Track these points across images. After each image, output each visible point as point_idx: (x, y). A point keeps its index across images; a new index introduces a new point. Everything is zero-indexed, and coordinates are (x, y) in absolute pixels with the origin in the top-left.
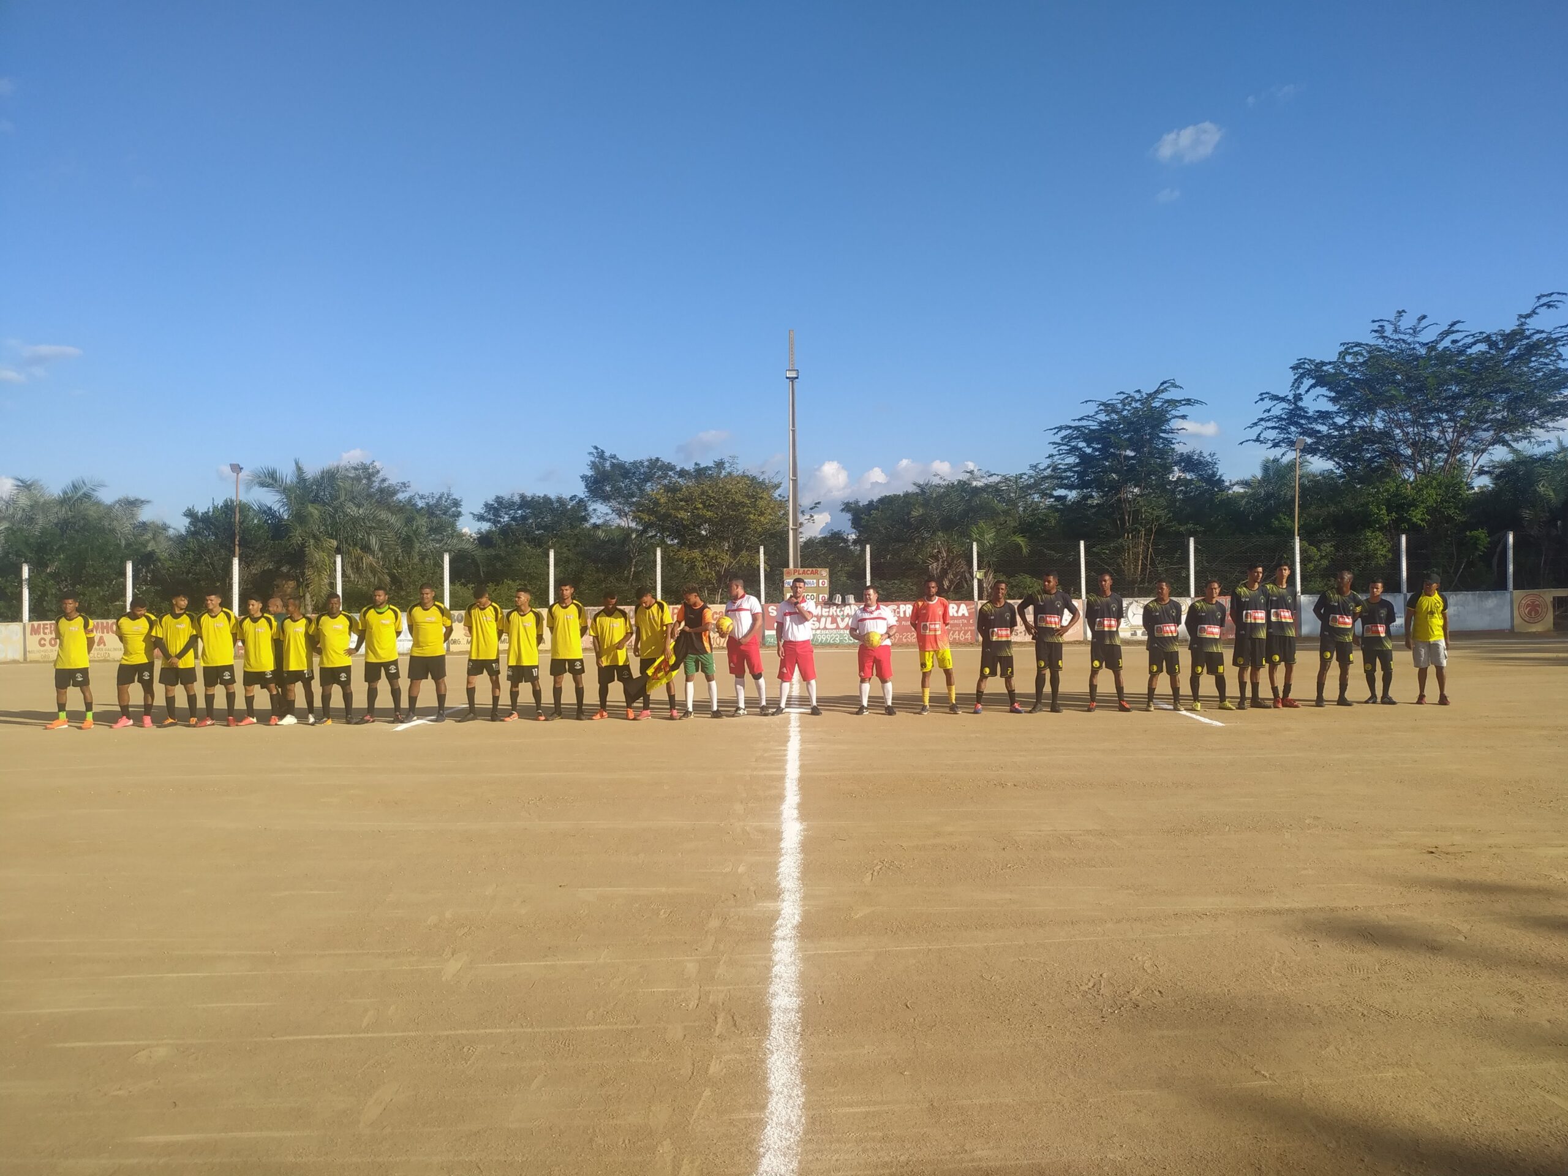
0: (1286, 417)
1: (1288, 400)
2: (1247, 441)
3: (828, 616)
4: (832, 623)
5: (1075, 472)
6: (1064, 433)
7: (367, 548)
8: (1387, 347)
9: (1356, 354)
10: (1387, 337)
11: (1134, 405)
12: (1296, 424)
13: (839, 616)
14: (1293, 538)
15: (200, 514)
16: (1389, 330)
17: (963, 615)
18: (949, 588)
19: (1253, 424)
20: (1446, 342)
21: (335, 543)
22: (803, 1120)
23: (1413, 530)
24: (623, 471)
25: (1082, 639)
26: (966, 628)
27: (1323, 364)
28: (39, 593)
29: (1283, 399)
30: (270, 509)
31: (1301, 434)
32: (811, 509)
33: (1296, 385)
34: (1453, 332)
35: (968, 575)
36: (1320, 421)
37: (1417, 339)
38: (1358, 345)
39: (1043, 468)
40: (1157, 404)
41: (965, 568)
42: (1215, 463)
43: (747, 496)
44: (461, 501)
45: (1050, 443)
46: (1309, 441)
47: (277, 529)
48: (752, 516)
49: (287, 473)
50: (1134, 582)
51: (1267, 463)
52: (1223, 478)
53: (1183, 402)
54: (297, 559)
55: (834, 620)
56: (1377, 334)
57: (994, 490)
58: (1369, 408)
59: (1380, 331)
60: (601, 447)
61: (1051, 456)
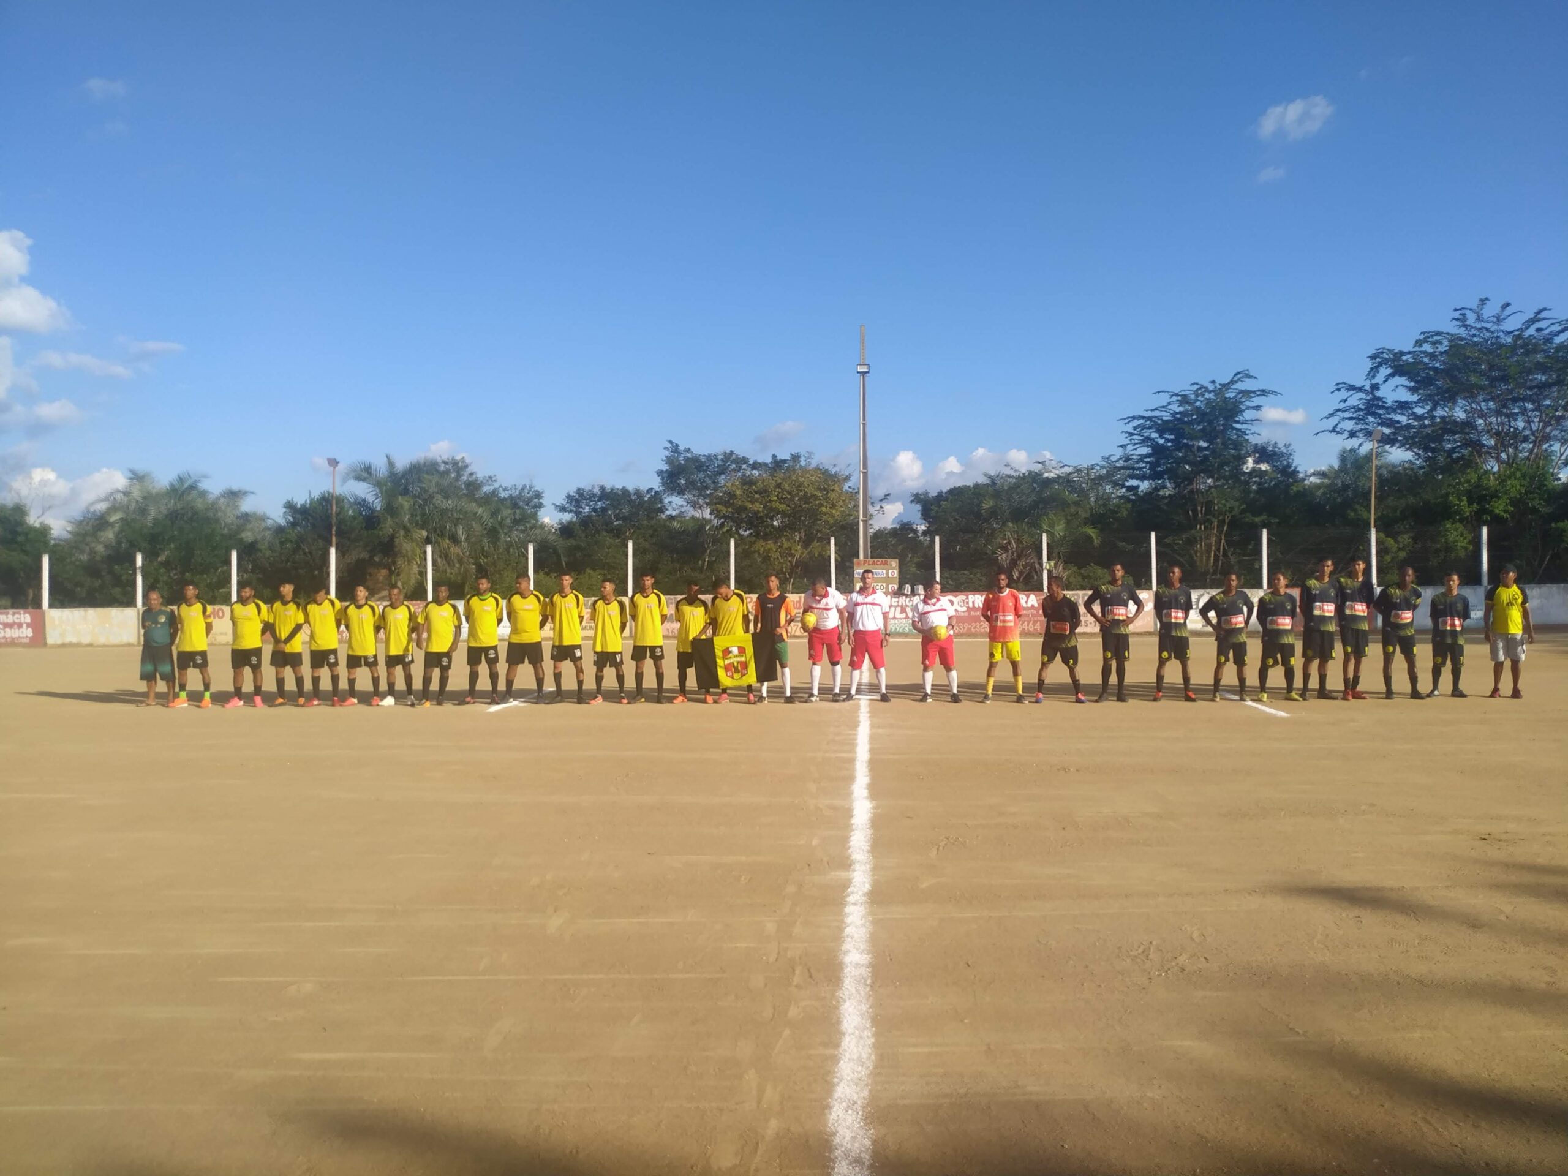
0: (1363, 407)
1: (1365, 390)
2: (1323, 431)
3: (898, 606)
4: (901, 613)
5: (1147, 463)
6: (1136, 423)
7: (454, 539)
8: (1470, 336)
9: (1434, 343)
10: (1469, 326)
11: (1207, 395)
12: (1374, 414)
13: (907, 606)
14: (1369, 530)
15: (299, 506)
16: (1471, 319)
17: (1033, 606)
18: (1019, 578)
19: (1330, 415)
20: (1531, 331)
21: (424, 533)
22: (873, 1057)
23: (1496, 522)
24: (698, 464)
25: (1152, 630)
26: (1035, 619)
27: (1402, 353)
28: (152, 580)
29: (1360, 389)
30: (364, 500)
31: (1381, 424)
32: (881, 500)
33: (1371, 374)
34: (1539, 320)
35: (1037, 566)
36: (1399, 411)
37: (1501, 327)
38: (1438, 333)
39: (1115, 459)
40: (1230, 395)
41: (1035, 560)
42: (1291, 454)
43: (819, 489)
44: (542, 493)
45: (1123, 432)
46: (1387, 431)
47: (370, 520)
48: (824, 509)
49: (380, 465)
50: (1206, 573)
51: (1344, 452)
52: (1297, 469)
53: (1258, 393)
54: (388, 549)
55: (903, 610)
56: (1458, 323)
57: (1065, 481)
58: (1449, 397)
59: (1462, 320)
60: (675, 441)
61: (1123, 446)
